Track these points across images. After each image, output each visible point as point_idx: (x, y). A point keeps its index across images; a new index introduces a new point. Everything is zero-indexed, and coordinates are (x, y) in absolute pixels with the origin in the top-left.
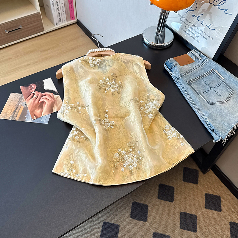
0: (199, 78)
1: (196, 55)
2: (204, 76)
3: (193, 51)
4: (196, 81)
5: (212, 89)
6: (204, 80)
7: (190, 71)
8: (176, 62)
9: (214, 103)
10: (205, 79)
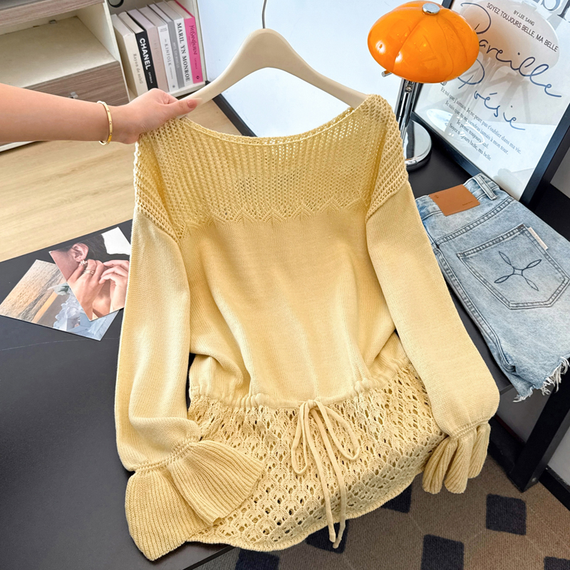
0: (487, 245)
1: (486, 187)
2: (500, 241)
3: (477, 178)
4: (481, 254)
5: (517, 271)
6: (500, 250)
7: (467, 228)
8: (435, 206)
9: (521, 305)
10: (503, 249)
